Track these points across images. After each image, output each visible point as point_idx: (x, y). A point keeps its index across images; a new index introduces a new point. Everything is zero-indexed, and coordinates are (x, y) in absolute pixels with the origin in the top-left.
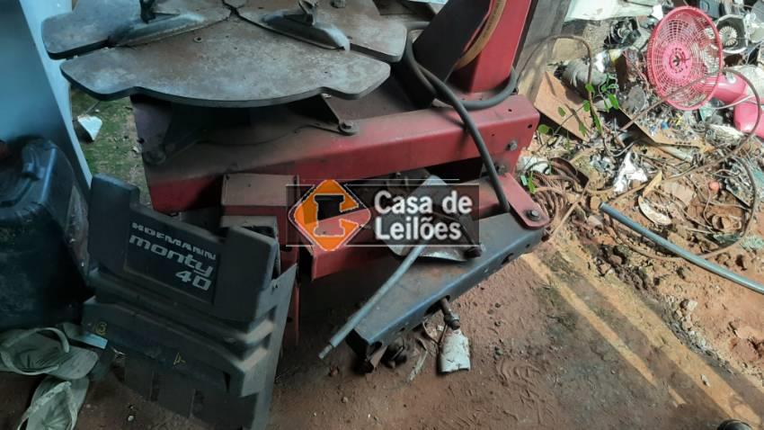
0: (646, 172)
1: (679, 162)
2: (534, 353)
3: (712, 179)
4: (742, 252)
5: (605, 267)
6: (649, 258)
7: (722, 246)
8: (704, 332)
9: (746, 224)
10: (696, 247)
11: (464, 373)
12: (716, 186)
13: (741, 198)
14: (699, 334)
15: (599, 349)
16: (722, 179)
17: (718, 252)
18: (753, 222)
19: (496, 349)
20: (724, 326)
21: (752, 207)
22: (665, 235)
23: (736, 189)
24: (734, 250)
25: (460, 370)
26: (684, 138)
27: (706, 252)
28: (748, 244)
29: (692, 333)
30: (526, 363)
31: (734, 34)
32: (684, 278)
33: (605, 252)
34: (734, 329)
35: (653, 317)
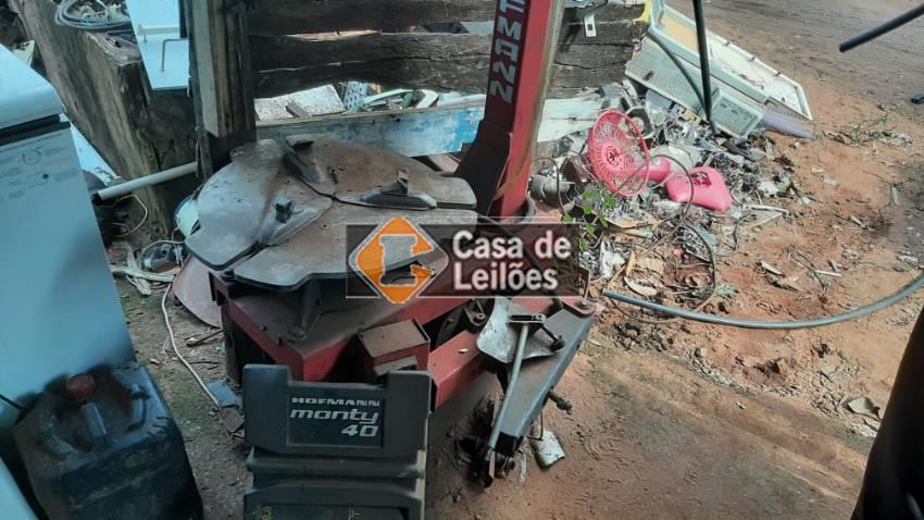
0: (622, 256)
1: (641, 240)
2: (608, 426)
3: (672, 248)
4: (721, 300)
5: (627, 341)
6: (655, 324)
7: (704, 298)
8: (722, 371)
9: (713, 276)
10: (685, 305)
11: (562, 462)
12: (678, 252)
13: (702, 257)
14: (718, 374)
15: (655, 407)
16: (680, 244)
17: (702, 306)
18: (716, 273)
19: (578, 433)
20: (733, 362)
21: (711, 262)
22: (660, 302)
23: (694, 251)
24: (714, 300)
25: (559, 460)
26: (640, 219)
27: (694, 308)
28: (721, 292)
29: (713, 374)
30: (605, 437)
31: (641, 122)
32: (688, 332)
33: (620, 330)
34: (741, 361)
35: (681, 370)
